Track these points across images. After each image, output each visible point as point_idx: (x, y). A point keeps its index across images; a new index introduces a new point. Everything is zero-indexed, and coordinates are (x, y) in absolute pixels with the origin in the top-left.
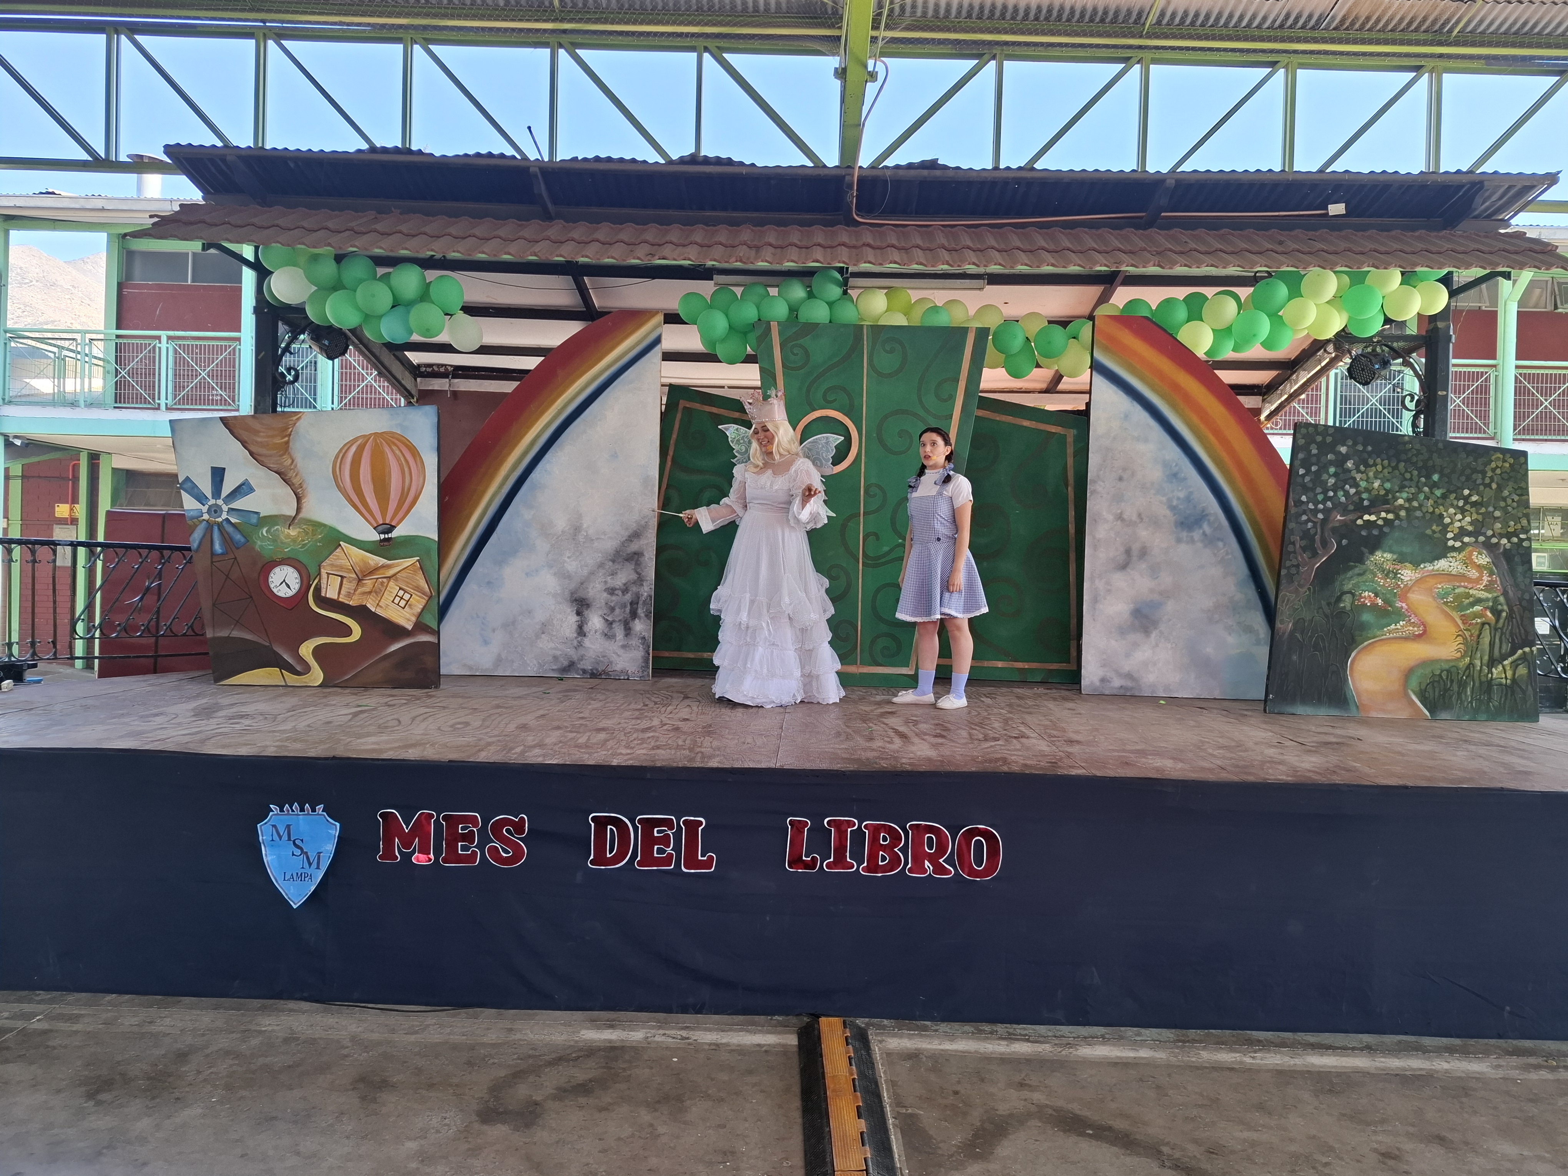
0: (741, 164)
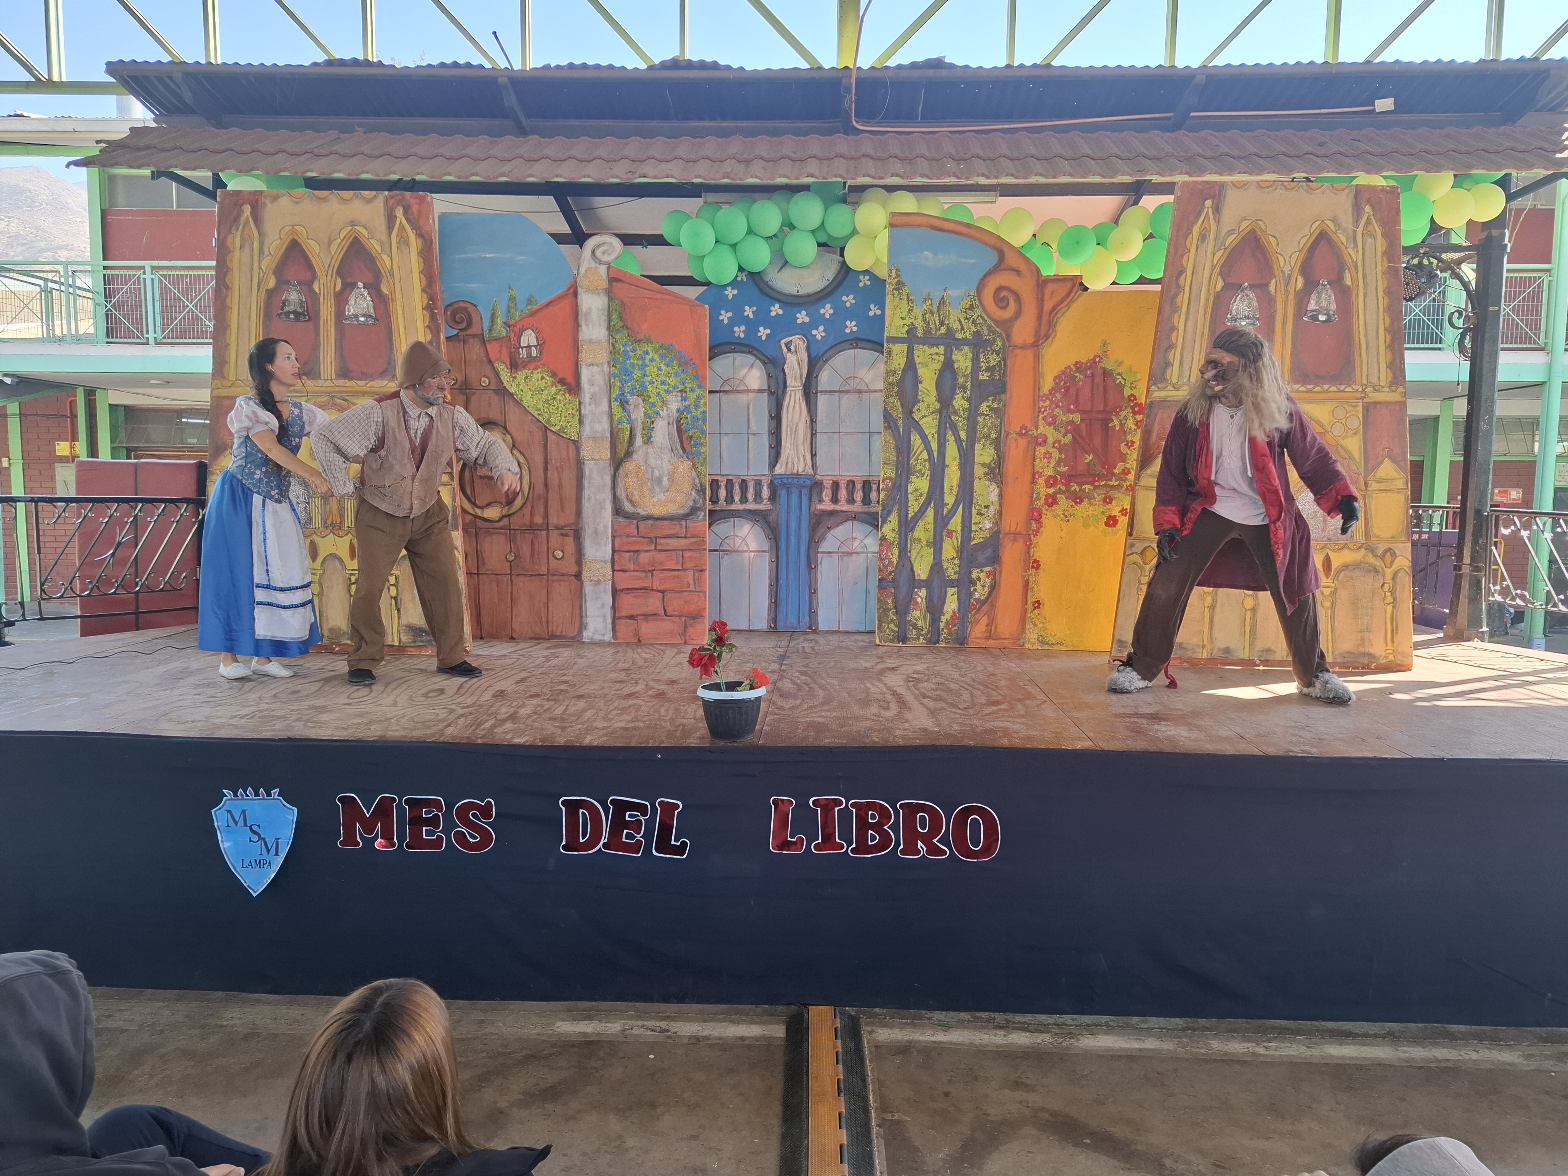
0: (729, 68)
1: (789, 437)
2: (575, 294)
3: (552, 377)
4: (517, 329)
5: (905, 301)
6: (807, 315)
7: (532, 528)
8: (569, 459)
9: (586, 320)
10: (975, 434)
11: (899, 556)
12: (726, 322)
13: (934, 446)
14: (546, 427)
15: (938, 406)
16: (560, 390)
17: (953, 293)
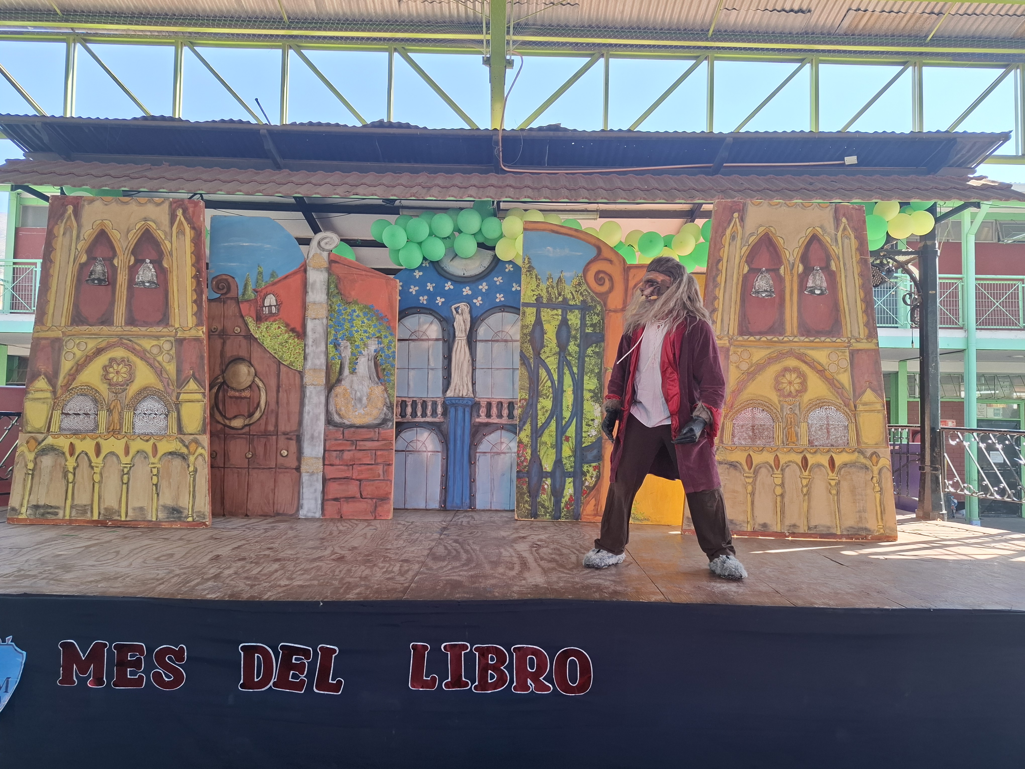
0: (417, 127)
1: (457, 371)
2: (305, 271)
3: (285, 327)
4: (262, 294)
5: (534, 279)
6: (470, 290)
7: (266, 434)
8: (295, 384)
9: (312, 288)
10: (584, 369)
11: (531, 455)
12: (414, 293)
13: (555, 377)
14: (279, 361)
15: (557, 350)
16: (291, 336)
17: (567, 274)
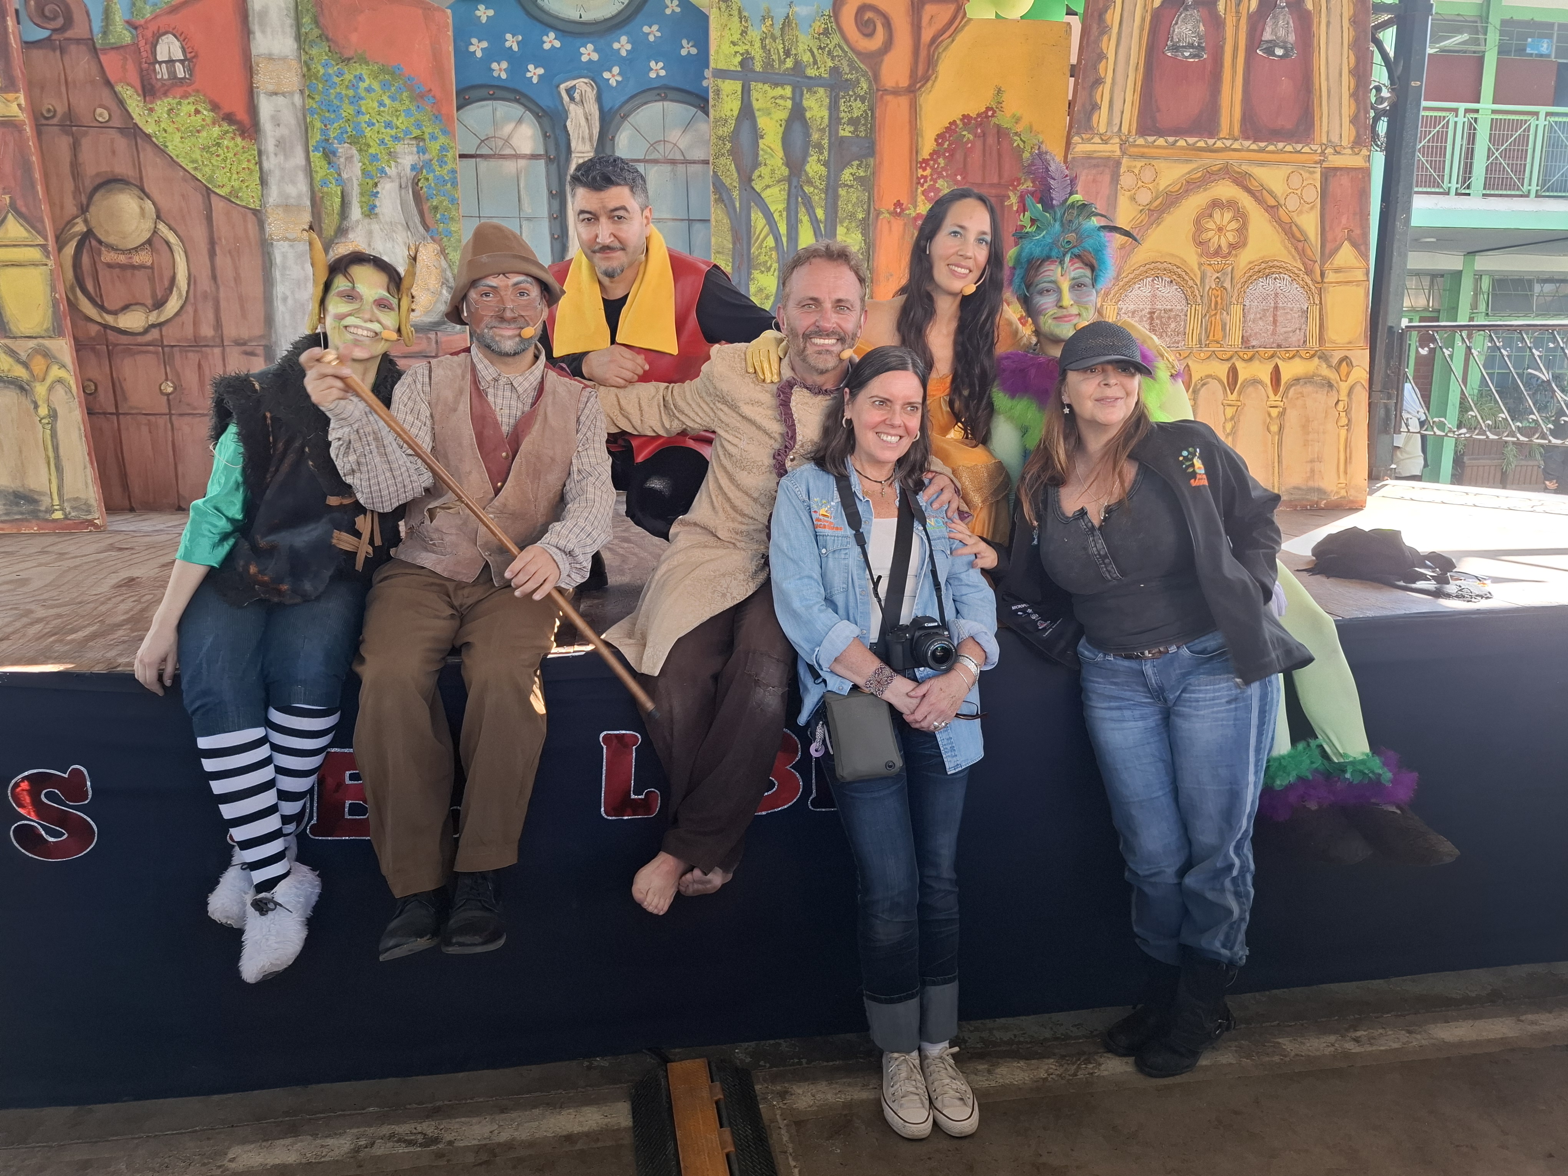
3: (212, 110)
4: (148, 33)
5: (736, 19)
6: (595, 51)
7: (200, 344)
8: (248, 238)
9: (260, 23)
10: (836, 212)
12: (479, 55)
13: (783, 228)
14: (208, 188)
15: (785, 171)
16: (227, 132)
17: (801, 10)
